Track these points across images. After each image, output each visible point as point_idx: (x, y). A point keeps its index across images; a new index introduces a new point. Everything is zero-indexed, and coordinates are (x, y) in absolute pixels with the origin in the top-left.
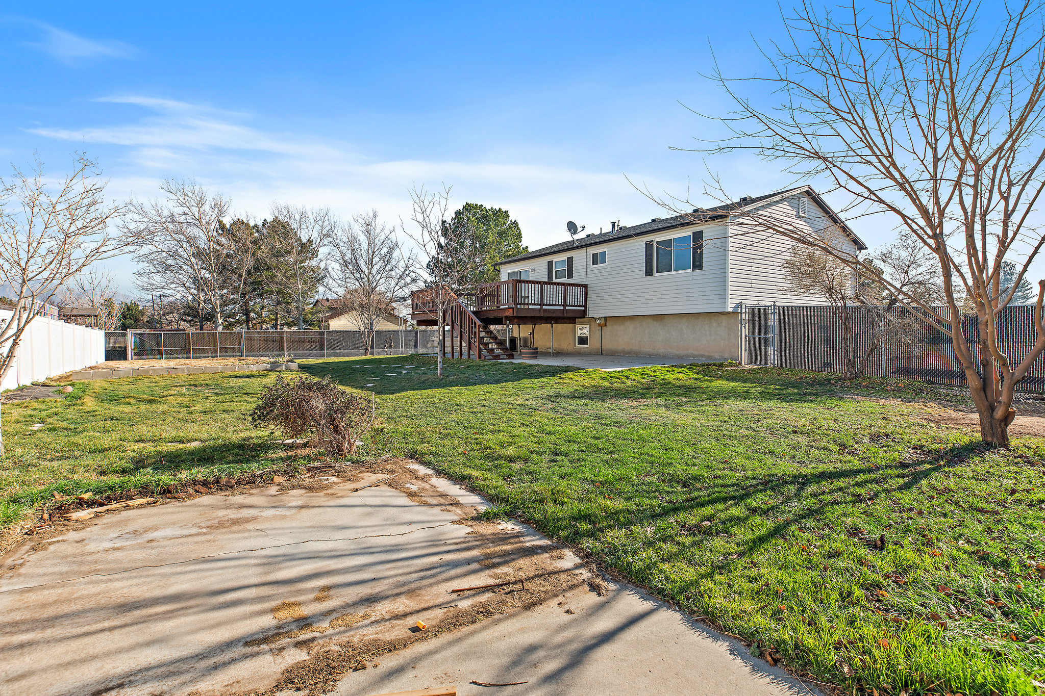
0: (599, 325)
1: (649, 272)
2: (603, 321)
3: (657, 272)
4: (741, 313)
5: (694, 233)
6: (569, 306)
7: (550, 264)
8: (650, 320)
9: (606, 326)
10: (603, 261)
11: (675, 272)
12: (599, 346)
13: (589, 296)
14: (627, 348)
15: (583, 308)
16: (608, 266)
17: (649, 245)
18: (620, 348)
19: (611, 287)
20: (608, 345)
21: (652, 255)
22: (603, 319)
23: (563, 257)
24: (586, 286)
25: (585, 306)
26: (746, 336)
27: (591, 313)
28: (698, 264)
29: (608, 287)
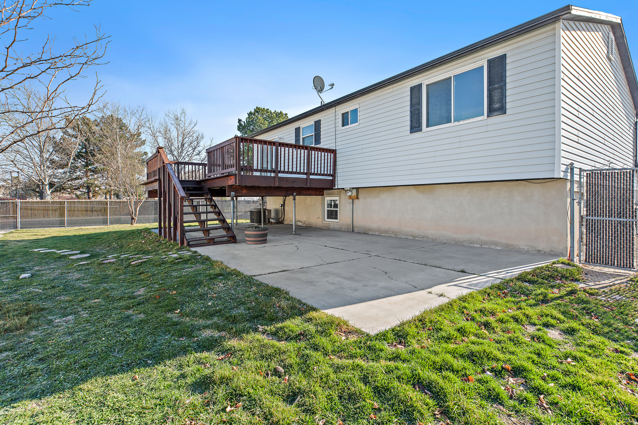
0: (350, 197)
1: (415, 127)
2: (354, 192)
3: (428, 126)
4: (572, 181)
5: (490, 62)
6: (314, 174)
7: (297, 130)
8: (413, 191)
9: (357, 198)
10: (355, 120)
11: (456, 123)
12: (349, 221)
13: (338, 163)
14: (384, 226)
15: (331, 178)
16: (361, 126)
17: (416, 91)
18: (374, 225)
19: (364, 151)
20: (361, 221)
21: (420, 103)
22: (354, 191)
23: (310, 121)
24: (334, 152)
25: (334, 175)
26: (582, 217)
27: (340, 184)
28: (497, 106)
29: (360, 151)
